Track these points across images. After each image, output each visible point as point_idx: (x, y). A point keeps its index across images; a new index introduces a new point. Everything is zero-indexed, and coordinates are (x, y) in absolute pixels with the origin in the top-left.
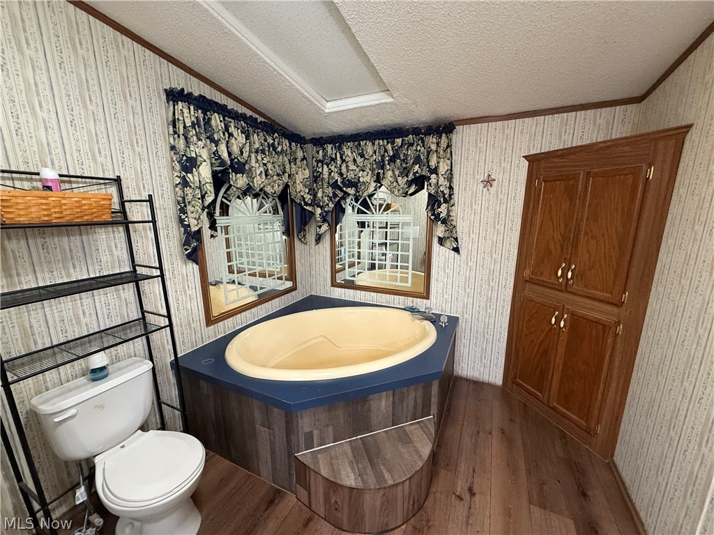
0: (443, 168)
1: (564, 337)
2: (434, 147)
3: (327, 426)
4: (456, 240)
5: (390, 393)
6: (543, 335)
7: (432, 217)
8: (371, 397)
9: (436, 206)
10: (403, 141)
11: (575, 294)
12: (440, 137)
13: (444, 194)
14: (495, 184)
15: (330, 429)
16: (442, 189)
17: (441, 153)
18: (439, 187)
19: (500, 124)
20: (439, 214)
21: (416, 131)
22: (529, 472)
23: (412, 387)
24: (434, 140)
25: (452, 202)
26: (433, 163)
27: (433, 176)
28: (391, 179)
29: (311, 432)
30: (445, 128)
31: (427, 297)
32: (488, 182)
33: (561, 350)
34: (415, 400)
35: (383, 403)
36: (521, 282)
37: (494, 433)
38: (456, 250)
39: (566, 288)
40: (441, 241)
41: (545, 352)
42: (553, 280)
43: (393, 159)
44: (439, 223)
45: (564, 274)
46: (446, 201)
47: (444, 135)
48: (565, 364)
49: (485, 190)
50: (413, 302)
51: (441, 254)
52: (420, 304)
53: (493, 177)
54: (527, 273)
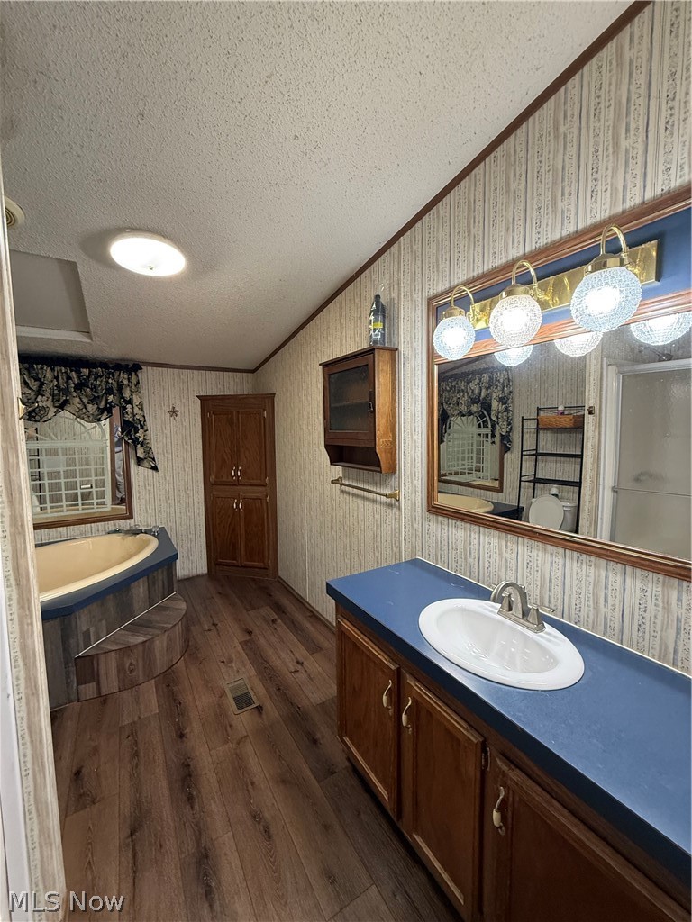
0: (136, 401)
1: (242, 515)
2: (126, 382)
3: (101, 620)
4: (154, 459)
5: (145, 578)
6: (230, 519)
7: (130, 441)
8: (132, 585)
9: (133, 432)
10: (90, 372)
11: (245, 485)
12: (130, 374)
13: (140, 422)
14: (178, 414)
15: (104, 622)
16: (138, 417)
17: (133, 387)
18: (134, 416)
19: (176, 371)
20: (137, 439)
21: (104, 365)
22: (242, 602)
23: (160, 571)
24: (126, 376)
25: (145, 428)
26: (127, 394)
27: (129, 406)
28: (79, 406)
29: (88, 630)
30: (134, 368)
31: (131, 516)
32: (173, 413)
33: (242, 524)
34: (163, 582)
35: (141, 589)
36: (209, 486)
37: (214, 596)
38: (155, 468)
39: (237, 483)
40: (139, 461)
41: (234, 530)
42: (230, 479)
43: (79, 387)
44: (139, 446)
45: (236, 474)
46: (142, 428)
47: (133, 374)
48: (246, 531)
49: (172, 418)
50: (115, 525)
51: (139, 474)
52: (125, 524)
53: (177, 409)
54: (212, 478)
